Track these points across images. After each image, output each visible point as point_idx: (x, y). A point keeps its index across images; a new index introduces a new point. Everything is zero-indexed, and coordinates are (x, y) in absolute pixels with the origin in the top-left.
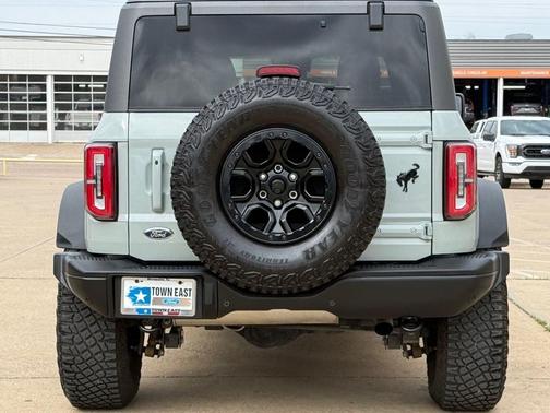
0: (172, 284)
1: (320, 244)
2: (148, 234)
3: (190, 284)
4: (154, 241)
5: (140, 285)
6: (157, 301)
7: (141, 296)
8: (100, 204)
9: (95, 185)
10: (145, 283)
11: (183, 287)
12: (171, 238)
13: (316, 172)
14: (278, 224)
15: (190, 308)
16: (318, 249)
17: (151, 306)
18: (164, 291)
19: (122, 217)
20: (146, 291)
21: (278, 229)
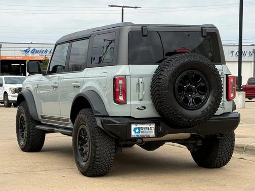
0: (147, 126)
1: (206, 109)
2: (138, 108)
3: (153, 126)
4: (140, 111)
5: (137, 126)
6: (142, 132)
7: (137, 131)
8: (121, 98)
9: (119, 91)
10: (139, 126)
11: (151, 126)
12: (145, 109)
13: (203, 85)
14: (191, 103)
15: (154, 134)
16: (205, 110)
17: (141, 134)
18: (145, 128)
19: (128, 103)
20: (139, 128)
21: (191, 104)
